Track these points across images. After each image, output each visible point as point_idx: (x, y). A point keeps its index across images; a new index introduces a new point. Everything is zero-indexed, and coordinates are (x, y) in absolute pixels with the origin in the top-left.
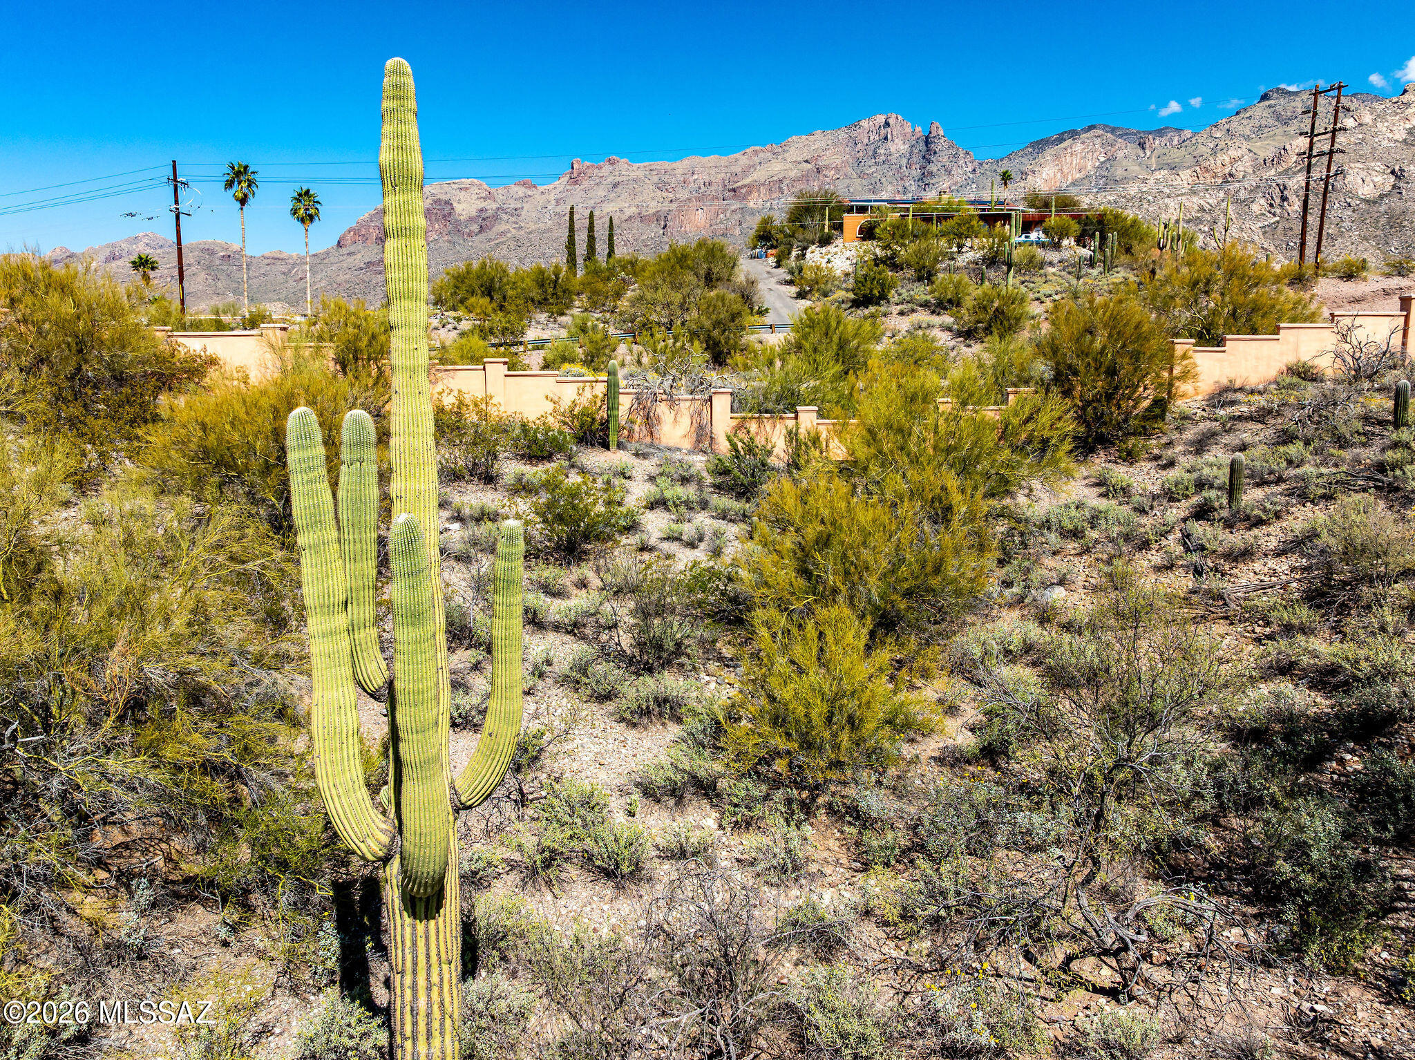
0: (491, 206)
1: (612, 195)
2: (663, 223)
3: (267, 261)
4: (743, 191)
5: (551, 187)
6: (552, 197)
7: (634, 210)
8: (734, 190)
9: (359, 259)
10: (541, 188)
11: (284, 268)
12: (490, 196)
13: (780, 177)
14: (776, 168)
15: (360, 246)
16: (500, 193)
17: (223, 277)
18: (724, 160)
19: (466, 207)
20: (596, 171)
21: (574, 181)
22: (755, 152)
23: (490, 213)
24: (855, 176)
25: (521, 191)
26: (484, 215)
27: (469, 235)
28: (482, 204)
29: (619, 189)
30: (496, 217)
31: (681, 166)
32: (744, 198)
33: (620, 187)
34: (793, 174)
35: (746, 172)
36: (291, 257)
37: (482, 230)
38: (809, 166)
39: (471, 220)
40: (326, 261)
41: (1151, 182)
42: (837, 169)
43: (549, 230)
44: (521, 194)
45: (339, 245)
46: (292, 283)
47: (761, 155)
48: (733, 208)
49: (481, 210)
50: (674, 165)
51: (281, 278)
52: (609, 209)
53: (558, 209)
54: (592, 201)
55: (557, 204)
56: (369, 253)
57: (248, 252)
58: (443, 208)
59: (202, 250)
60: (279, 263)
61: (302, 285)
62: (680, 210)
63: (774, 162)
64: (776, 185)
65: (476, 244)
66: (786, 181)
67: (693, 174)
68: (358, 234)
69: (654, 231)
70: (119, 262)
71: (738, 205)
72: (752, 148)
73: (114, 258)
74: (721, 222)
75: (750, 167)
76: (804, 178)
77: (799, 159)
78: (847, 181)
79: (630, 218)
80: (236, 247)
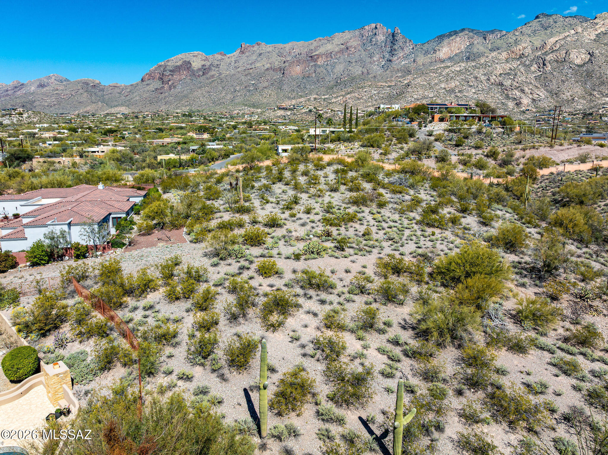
0: (208, 64)
1: (259, 59)
2: (282, 72)
3: (111, 88)
4: (315, 57)
5: (232, 55)
6: (233, 59)
7: (269, 65)
8: (311, 57)
9: (152, 87)
10: (228, 55)
11: (119, 91)
12: (206, 59)
13: (331, 51)
14: (329, 47)
15: (151, 81)
16: (210, 57)
17: (93, 95)
18: (306, 43)
19: (196, 64)
20: (252, 48)
21: (242, 52)
22: (320, 40)
23: (207, 67)
24: (363, 50)
25: (220, 57)
26: (204, 68)
27: (199, 76)
28: (203, 63)
29: (262, 56)
30: (210, 69)
31: (288, 46)
32: (316, 61)
34: (337, 49)
35: (316, 48)
36: (121, 86)
37: (204, 74)
38: (343, 46)
39: (199, 70)
40: (137, 87)
41: (490, 57)
42: (355, 48)
43: (234, 75)
44: (219, 58)
45: (142, 80)
46: (123, 98)
47: (323, 41)
48: (311, 64)
49: (203, 66)
50: (285, 46)
51: (118, 95)
52: (258, 65)
53: (236, 65)
54: (250, 62)
55: (235, 63)
56: (157, 84)
57: (103, 84)
58: (187, 65)
59: (83, 83)
60: (116, 88)
61: (128, 98)
62: (289, 66)
63: (328, 44)
64: (329, 55)
65: (202, 80)
66: (333, 53)
67: (293, 49)
68: (150, 76)
69: (279, 75)
70: (47, 88)
71: (313, 63)
72: (319, 38)
73: (42, 86)
74: (307, 71)
75: (318, 46)
76: (341, 51)
77: (339, 43)
78: (359, 53)
79: (267, 69)
80: (97, 82)
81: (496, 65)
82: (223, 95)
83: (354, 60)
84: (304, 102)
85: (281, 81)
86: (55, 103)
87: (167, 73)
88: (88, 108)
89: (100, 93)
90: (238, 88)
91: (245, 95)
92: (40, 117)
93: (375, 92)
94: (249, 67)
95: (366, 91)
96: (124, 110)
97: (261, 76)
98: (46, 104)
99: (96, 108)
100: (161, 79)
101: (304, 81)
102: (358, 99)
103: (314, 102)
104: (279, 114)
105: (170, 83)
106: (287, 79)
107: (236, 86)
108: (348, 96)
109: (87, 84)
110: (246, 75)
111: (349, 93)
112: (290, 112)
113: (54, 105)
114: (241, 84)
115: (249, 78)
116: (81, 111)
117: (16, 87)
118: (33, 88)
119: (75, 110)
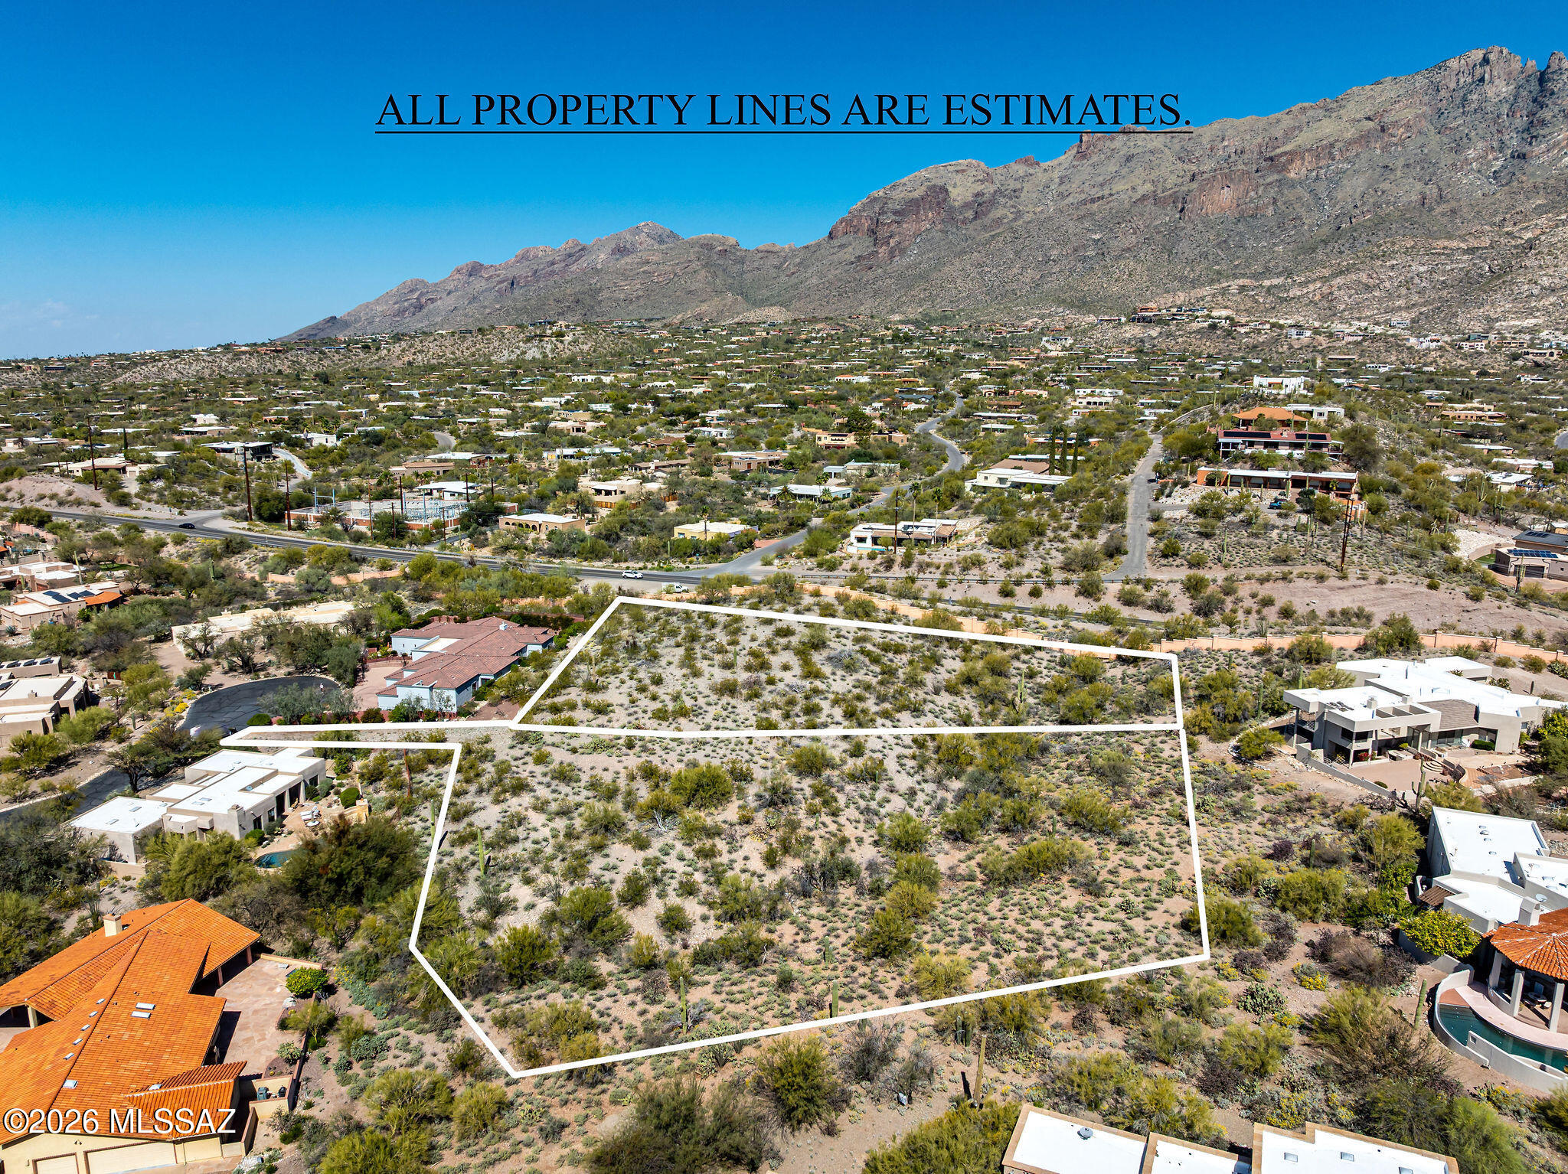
0: (989, 189)
1: (1124, 171)
2: (1180, 206)
3: (760, 255)
4: (1283, 159)
5: (1055, 162)
6: (1056, 175)
7: (1148, 187)
8: (1271, 159)
9: (848, 254)
10: (1044, 165)
11: (776, 262)
12: (988, 178)
13: (1332, 139)
14: (1328, 128)
15: (851, 237)
16: (999, 173)
17: (720, 273)
18: (1263, 121)
19: (960, 192)
20: (1108, 143)
21: (1082, 155)
22: (1304, 110)
23: (987, 197)
24: (1433, 131)
25: (1021, 169)
26: (980, 200)
27: (964, 222)
28: (979, 188)
29: (1132, 164)
30: (993, 202)
31: (1211, 131)
32: (1284, 169)
33: (1135, 160)
34: (1350, 134)
35: (1288, 135)
36: (783, 249)
37: (977, 216)
38: (1371, 124)
39: (966, 205)
40: (817, 253)
42: (1408, 127)
43: (1050, 218)
44: (1021, 173)
45: (831, 236)
46: (783, 278)
47: (1310, 113)
48: (1269, 180)
49: (977, 195)
50: (1202, 129)
51: (773, 272)
52: (1119, 186)
53: (1063, 188)
54: (1101, 179)
55: (1061, 183)
56: (860, 245)
57: (743, 246)
58: (938, 195)
59: (701, 246)
60: (771, 256)
61: (794, 280)
62: (1201, 190)
63: (1325, 122)
64: (1326, 150)
65: (969, 233)
66: (1339, 145)
67: (1223, 139)
68: (850, 224)
69: (1169, 215)
70: (628, 259)
71: (1276, 177)
72: (1300, 105)
73: (621, 251)
74: (1251, 201)
75: (1294, 128)
76: (1364, 139)
77: (1358, 116)
78: (1421, 140)
79: (1144, 197)
80: (732, 241)
82: (1015, 270)
83: (1401, 162)
84: (1208, 299)
85: (1173, 233)
86: (640, 293)
87: (888, 219)
88: (704, 307)
89: (736, 268)
90: (1054, 253)
91: (1072, 271)
92: (595, 340)
93: (1422, 269)
94: (1096, 192)
95: (1392, 267)
96: (777, 314)
97: (1120, 218)
98: (622, 296)
99: (720, 307)
100: (872, 232)
101: (1241, 227)
102: (1368, 288)
103: (1238, 298)
104: (1128, 335)
105: (892, 242)
106: (1190, 226)
107: (1053, 247)
108: (1339, 281)
109: (709, 247)
110: (1080, 219)
111: (1341, 273)
112: (1158, 329)
113: (638, 298)
114: (1063, 243)
115: (1086, 225)
116: (689, 314)
117: (570, 255)
118: (602, 256)
119: (676, 312)
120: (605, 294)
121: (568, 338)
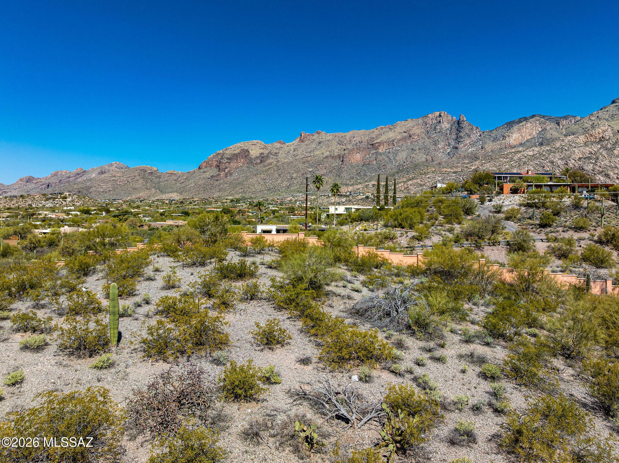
0: (266, 152)
1: (318, 147)
2: (341, 159)
3: (168, 175)
4: (377, 145)
5: (291, 143)
6: (292, 148)
7: (328, 153)
8: (372, 145)
9: (208, 175)
10: (287, 144)
11: (175, 178)
12: (265, 148)
13: (393, 139)
14: (391, 135)
15: (208, 169)
16: (269, 146)
17: (149, 181)
18: (368, 132)
19: (255, 152)
20: (311, 137)
21: (302, 141)
22: (382, 128)
23: (265, 155)
24: (426, 138)
25: (278, 145)
26: (262, 156)
27: (256, 164)
28: (261, 151)
29: (321, 145)
30: (267, 157)
31: (349, 135)
32: (377, 148)
33: (322, 143)
34: (399, 137)
35: (377, 137)
36: (178, 173)
37: (261, 162)
38: (406, 134)
39: (257, 158)
40: (194, 175)
41: (566, 141)
42: (418, 136)
43: (292, 162)
44: (278, 147)
45: (200, 168)
46: (178, 184)
47: (384, 129)
48: (372, 152)
49: (261, 154)
50: (346, 134)
51: (174, 182)
52: (317, 153)
53: (295, 153)
54: (310, 150)
55: (294, 151)
56: (214, 171)
57: (160, 171)
58: (245, 153)
59: (141, 170)
60: (173, 176)
61: (183, 185)
62: (349, 153)
63: (390, 132)
64: (391, 142)
65: (259, 168)
66: (396, 141)
67: (354, 138)
68: (208, 164)
69: (338, 162)
70: (105, 175)
71: (375, 151)
72: (380, 127)
73: (102, 173)
74: (367, 159)
75: (379, 135)
76: (404, 139)
77: (401, 131)
78: (423, 141)
79: (327, 157)
80: (155, 169)
81: (574, 149)
82: (279, 182)
83: (417, 148)
84: (361, 189)
85: (340, 169)
86: (111, 189)
87: (225, 161)
88: (141, 194)
89: (156, 180)
90: (294, 175)
91: (302, 182)
93: (440, 179)
94: (307, 155)
95: (429, 178)
96: (176, 196)
97: (319, 162)
98: (102, 190)
99: (149, 194)
100: (218, 166)
101: (365, 168)
102: (421, 185)
103: (372, 189)
104: (333, 201)
105: (226, 170)
106: (346, 167)
107: (293, 173)
108: (410, 182)
109: (145, 171)
110: (304, 163)
111: (410, 180)
112: (345, 199)
113: (110, 191)
114: (297, 171)
115: (306, 165)
116: (134, 197)
117: (78, 174)
118: (94, 175)
119: (128, 197)
120: (93, 189)
121: (69, 199)
